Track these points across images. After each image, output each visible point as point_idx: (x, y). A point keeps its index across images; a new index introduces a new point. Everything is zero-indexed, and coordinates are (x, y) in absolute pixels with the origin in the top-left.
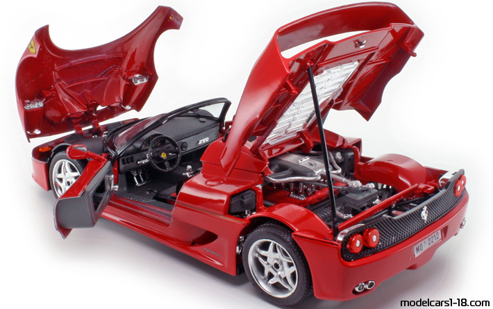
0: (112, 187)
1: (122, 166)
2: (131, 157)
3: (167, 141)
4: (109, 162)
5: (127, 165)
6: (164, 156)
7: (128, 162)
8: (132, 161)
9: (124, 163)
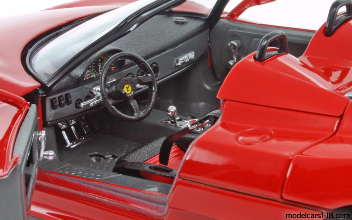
0: (42, 153)
1: (50, 113)
2: (66, 95)
3: (127, 61)
4: (34, 106)
5: (59, 109)
6: (127, 90)
7: (61, 105)
8: (68, 102)
9: (53, 107)
